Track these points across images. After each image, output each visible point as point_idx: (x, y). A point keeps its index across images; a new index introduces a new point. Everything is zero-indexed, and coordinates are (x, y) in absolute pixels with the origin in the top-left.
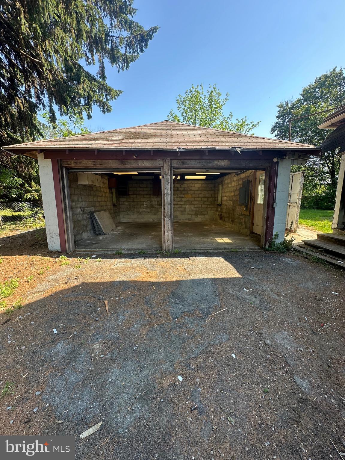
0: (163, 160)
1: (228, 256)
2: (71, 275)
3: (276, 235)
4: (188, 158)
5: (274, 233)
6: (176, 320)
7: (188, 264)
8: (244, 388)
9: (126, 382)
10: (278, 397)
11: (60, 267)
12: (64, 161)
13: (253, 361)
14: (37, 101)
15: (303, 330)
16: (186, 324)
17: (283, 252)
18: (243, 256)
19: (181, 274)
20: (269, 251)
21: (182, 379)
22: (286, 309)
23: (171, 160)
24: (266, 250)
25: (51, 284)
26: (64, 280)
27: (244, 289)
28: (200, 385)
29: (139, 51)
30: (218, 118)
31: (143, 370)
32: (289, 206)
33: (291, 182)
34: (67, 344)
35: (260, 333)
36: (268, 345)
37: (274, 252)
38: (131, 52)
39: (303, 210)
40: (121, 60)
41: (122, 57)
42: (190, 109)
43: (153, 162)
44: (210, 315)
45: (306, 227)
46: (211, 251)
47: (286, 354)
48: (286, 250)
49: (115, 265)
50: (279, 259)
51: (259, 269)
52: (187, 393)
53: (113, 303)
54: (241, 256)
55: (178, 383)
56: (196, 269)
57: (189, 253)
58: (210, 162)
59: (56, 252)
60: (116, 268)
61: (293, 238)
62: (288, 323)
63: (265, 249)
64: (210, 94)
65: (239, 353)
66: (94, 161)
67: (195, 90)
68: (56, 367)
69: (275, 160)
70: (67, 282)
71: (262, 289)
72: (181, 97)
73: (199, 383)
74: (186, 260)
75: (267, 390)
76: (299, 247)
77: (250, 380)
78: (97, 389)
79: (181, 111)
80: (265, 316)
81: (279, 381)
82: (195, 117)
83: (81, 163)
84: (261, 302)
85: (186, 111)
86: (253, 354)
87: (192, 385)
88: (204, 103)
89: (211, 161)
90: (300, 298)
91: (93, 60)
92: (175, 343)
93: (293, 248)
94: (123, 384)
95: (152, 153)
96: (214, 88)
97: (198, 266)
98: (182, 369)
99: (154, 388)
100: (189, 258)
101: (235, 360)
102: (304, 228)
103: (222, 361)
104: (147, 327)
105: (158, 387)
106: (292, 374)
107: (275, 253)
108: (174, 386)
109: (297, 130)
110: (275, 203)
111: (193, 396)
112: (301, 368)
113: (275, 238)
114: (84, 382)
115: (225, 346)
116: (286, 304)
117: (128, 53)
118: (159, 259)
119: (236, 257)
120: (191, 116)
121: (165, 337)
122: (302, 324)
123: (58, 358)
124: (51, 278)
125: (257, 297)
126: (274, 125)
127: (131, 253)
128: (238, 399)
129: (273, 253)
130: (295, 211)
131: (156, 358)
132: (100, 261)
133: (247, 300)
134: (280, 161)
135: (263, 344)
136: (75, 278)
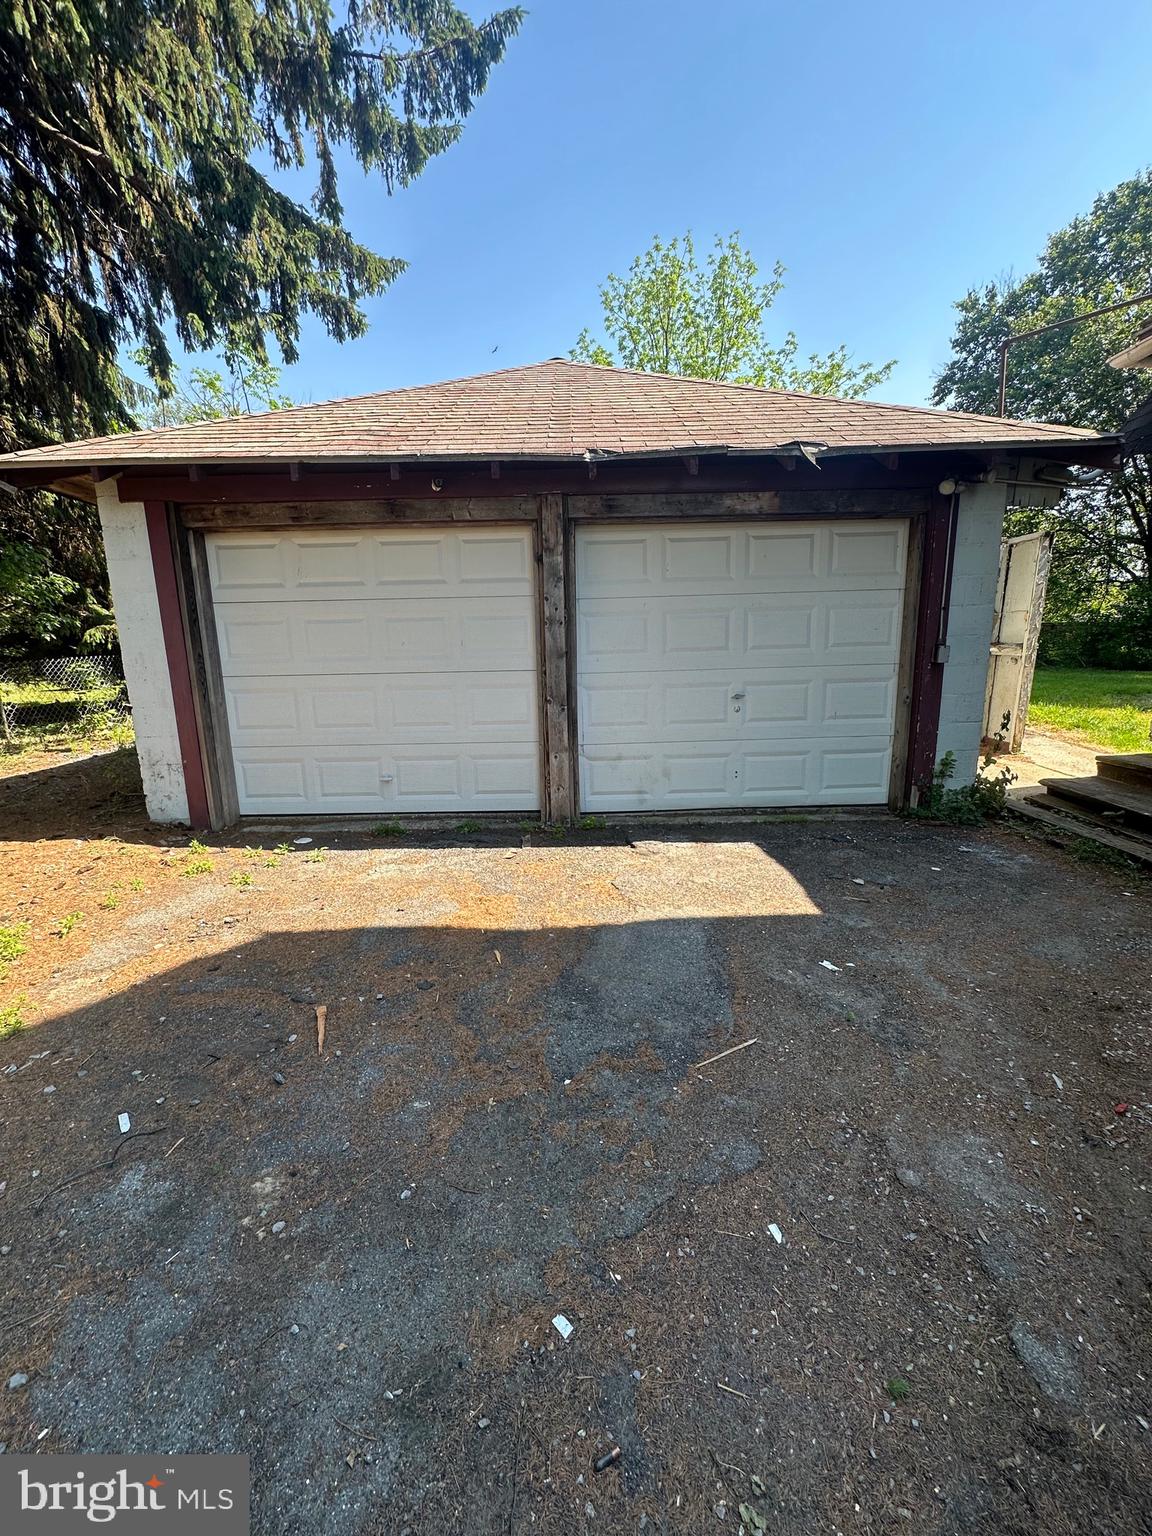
0: (538, 499)
1: (772, 838)
2: (214, 909)
3: (946, 763)
4: (626, 487)
5: (940, 756)
6: (567, 1082)
7: (628, 868)
8: (809, 1372)
9: (353, 1337)
10: (945, 1417)
11: (180, 880)
12: (191, 507)
13: (848, 1255)
14: (112, 304)
15: (1048, 1128)
16: (602, 1100)
17: (972, 825)
18: (825, 838)
19: (600, 904)
20: (920, 818)
21: (570, 1328)
22: (983, 1044)
23: (565, 495)
24: (909, 817)
25: (141, 944)
26: (186, 929)
27: (826, 964)
28: (637, 1357)
29: (453, 106)
30: (745, 354)
31: (423, 1286)
32: (993, 660)
33: (1003, 573)
34: (158, 1176)
35: (878, 1141)
36: (912, 1191)
37: (938, 822)
38: (425, 111)
39: (1042, 673)
40: (397, 148)
41: (399, 135)
42: (649, 324)
43: (501, 507)
44: (693, 1062)
45: (1056, 729)
46: (713, 820)
47: (980, 1230)
48: (984, 815)
49: (370, 872)
50: (956, 848)
51: (882, 888)
52: (585, 1393)
53: (343, 1014)
54: (820, 839)
55: (552, 1347)
56: (654, 887)
57: (633, 827)
58: (709, 503)
59: (175, 826)
60: (371, 887)
61: (1008, 770)
62: (988, 1101)
63: (906, 813)
64: (720, 268)
65: (798, 1219)
66: (292, 507)
67: (666, 256)
68: (103, 1269)
69: (946, 488)
70: (194, 935)
71: (892, 963)
72: (616, 283)
73: (634, 1347)
74: (621, 853)
75: (903, 1384)
76: (1032, 804)
77: (837, 1337)
78: (240, 1366)
79: (618, 334)
80: (901, 1072)
81: (950, 1347)
82: (667, 354)
83: (248, 513)
84: (886, 1013)
85: (633, 333)
86: (852, 1228)
87: (606, 1357)
88: (696, 302)
89: (710, 495)
90: (1034, 1000)
91: (298, 148)
92: (555, 1178)
93: (1006, 807)
94: (341, 1348)
95: (496, 473)
96: (733, 248)
97: (663, 877)
98: (574, 1286)
99: (460, 1365)
100: (633, 847)
101: (778, 1251)
102: (1048, 734)
103: (729, 1254)
104: (457, 1111)
105: (472, 1363)
106: (1002, 1315)
107: (942, 825)
108: (536, 1357)
109: (1026, 386)
110: (942, 647)
111: (608, 1403)
112: (1039, 1293)
113: (942, 772)
114: (195, 1338)
115: (743, 1192)
116: (980, 1023)
117: (416, 114)
118: (527, 852)
119: (800, 843)
120: (651, 349)
121: (519, 1153)
122: (1043, 1106)
123: (115, 1233)
124: (143, 920)
125: (871, 996)
126: (944, 373)
127: (432, 830)
128: (784, 1424)
129: (935, 826)
130: (1014, 676)
131: (479, 1238)
132: (319, 858)
133: (836, 1008)
134: (963, 492)
135: (890, 1185)
136: (226, 923)
